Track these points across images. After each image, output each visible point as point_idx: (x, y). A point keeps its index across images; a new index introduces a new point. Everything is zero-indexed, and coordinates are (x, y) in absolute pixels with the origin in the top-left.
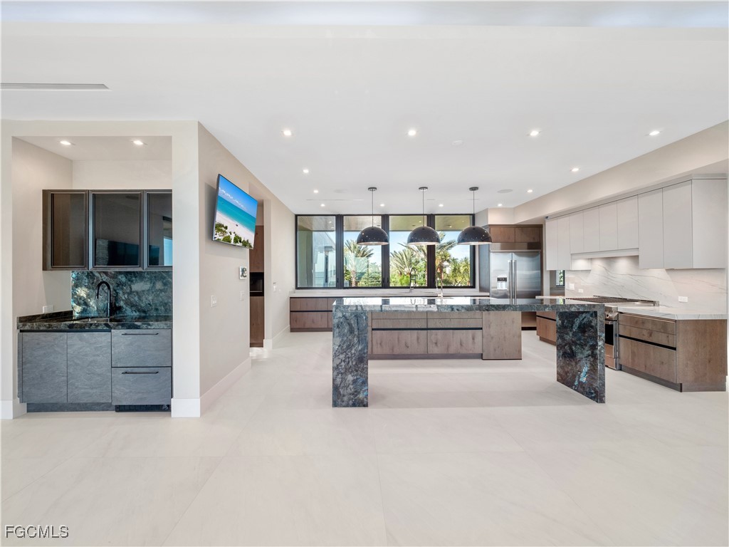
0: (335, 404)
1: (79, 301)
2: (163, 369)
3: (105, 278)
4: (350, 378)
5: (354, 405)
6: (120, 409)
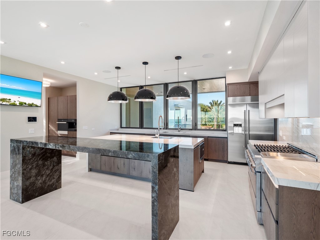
4: (16, 184)
5: (17, 201)
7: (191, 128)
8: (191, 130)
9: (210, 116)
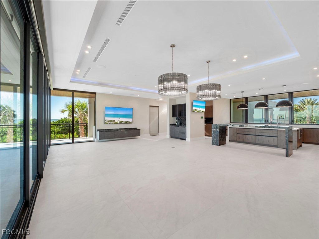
0: (212, 144)
1: (177, 122)
2: (185, 133)
3: (180, 118)
4: (215, 139)
5: (216, 145)
6: (181, 139)
7: (288, 123)
8: (289, 124)
9: (301, 114)
